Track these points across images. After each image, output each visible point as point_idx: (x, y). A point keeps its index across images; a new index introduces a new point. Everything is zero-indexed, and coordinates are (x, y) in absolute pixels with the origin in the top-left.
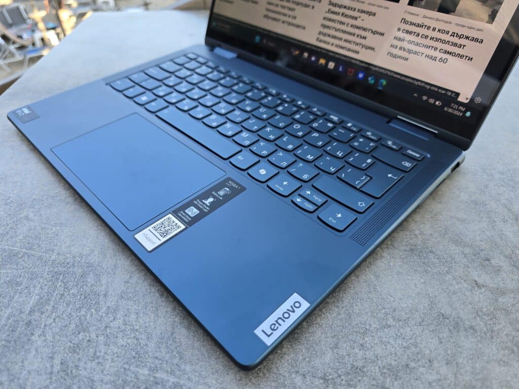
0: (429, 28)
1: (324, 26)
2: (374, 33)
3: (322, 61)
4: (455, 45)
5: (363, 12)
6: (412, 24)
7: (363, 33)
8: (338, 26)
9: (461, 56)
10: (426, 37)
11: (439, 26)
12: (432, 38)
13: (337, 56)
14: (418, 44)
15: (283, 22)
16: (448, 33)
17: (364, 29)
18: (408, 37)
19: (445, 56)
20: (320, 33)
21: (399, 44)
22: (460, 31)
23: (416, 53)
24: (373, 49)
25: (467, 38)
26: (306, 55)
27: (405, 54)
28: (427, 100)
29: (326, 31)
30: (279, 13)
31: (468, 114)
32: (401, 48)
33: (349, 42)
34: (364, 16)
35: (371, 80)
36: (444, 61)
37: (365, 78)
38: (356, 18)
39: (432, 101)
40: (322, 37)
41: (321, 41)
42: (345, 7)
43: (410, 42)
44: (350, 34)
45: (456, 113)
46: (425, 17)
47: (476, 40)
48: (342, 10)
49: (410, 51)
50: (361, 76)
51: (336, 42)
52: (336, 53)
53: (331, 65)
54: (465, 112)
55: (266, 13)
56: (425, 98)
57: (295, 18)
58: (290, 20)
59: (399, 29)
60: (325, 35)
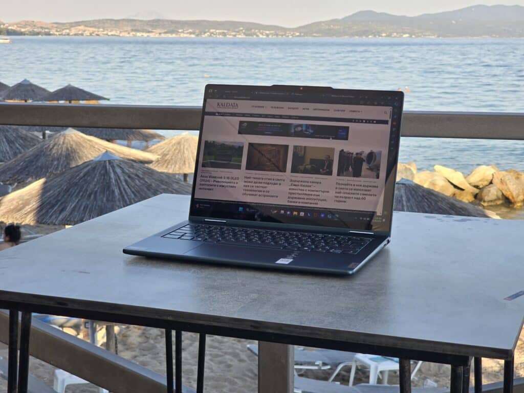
0: (351, 185)
1: (291, 194)
2: (323, 192)
3: (295, 213)
4: (366, 190)
5: (313, 182)
6: (342, 184)
7: (317, 193)
8: (300, 192)
9: (371, 195)
10: (352, 189)
11: (356, 183)
12: (355, 190)
13: (304, 208)
14: (348, 193)
15: (259, 195)
16: (361, 186)
17: (317, 191)
18: (342, 191)
19: (364, 196)
20: (289, 198)
21: (339, 195)
22: (367, 184)
23: (349, 198)
24: (325, 200)
25: (370, 186)
26: (282, 212)
27: (344, 199)
28: (363, 220)
29: (292, 196)
30: (256, 191)
31: (384, 220)
32: (340, 197)
33: (310, 199)
34: (314, 184)
35: (329, 217)
36: (364, 199)
37: (326, 216)
38: (310, 186)
39: (365, 219)
40: (290, 200)
41: (291, 202)
42: (302, 181)
43: (344, 193)
44: (309, 195)
45: (378, 221)
46: (348, 180)
47: (375, 187)
48: (300, 183)
49: (346, 198)
50: (323, 216)
51: (301, 201)
52: (303, 207)
53: (302, 214)
54: (382, 220)
55: (245, 192)
56: (361, 218)
57: (269, 192)
58: (265, 194)
59: (336, 188)
60: (292, 198)
